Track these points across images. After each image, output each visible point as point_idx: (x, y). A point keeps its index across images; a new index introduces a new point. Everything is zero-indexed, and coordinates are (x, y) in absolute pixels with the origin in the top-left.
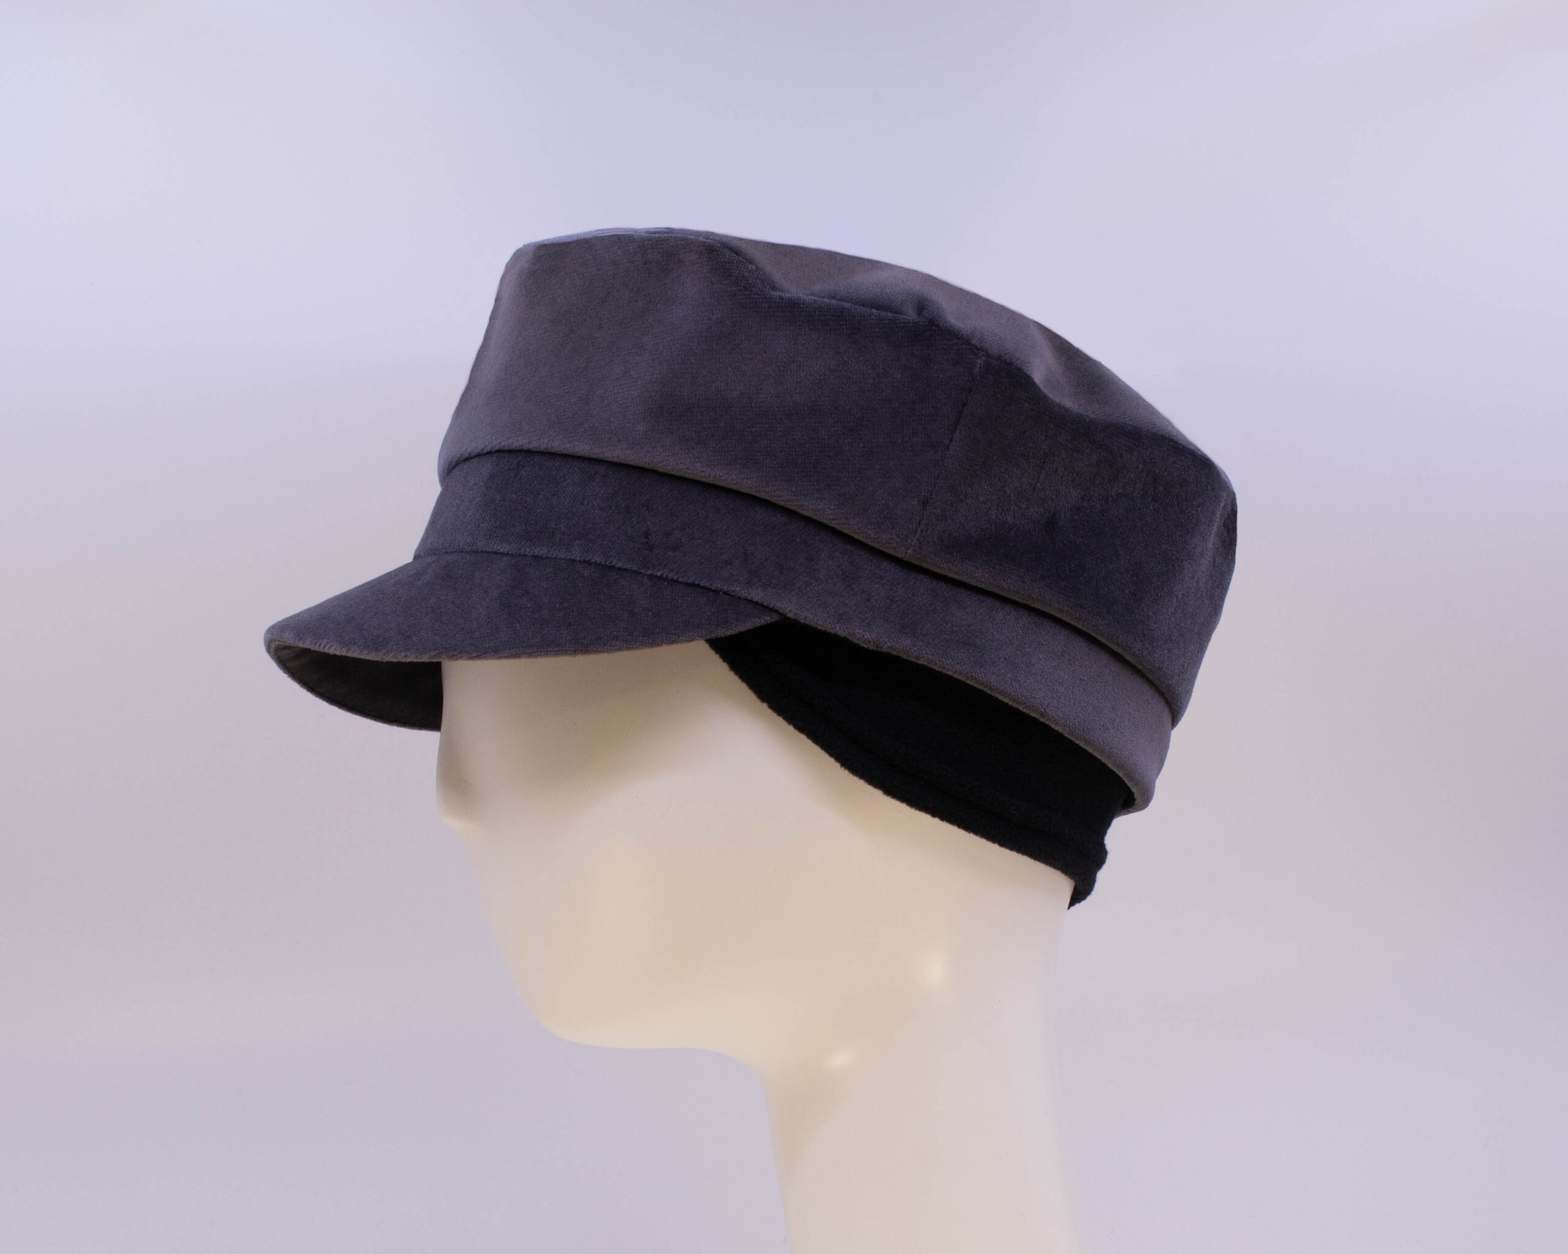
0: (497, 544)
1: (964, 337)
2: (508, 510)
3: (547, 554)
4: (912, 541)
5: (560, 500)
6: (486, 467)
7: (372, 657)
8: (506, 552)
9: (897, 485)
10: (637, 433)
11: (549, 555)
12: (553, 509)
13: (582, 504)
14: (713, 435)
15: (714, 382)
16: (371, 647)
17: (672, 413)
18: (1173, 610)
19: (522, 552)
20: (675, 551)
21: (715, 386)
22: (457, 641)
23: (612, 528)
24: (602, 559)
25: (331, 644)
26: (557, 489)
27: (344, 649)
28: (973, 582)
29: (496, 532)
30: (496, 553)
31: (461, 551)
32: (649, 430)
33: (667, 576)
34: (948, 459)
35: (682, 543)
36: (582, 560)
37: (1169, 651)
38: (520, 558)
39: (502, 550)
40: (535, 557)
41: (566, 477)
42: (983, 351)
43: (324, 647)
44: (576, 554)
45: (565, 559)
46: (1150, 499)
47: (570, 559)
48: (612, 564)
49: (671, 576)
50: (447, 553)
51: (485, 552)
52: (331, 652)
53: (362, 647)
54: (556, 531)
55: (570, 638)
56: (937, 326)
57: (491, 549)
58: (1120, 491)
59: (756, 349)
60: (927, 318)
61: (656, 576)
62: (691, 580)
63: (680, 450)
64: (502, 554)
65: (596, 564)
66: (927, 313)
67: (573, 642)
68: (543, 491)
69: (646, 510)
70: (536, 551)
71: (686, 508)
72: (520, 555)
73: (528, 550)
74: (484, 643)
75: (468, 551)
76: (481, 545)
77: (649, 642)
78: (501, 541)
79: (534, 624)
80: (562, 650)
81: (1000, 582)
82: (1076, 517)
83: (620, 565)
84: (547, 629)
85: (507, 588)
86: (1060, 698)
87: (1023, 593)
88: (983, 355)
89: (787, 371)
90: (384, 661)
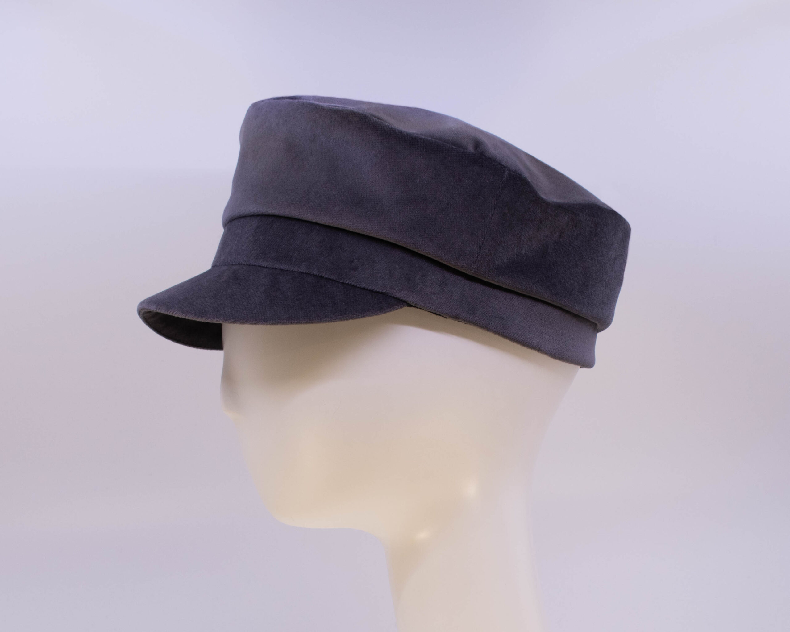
0: (261, 262)
1: (498, 161)
2: (267, 245)
3: (288, 268)
4: (474, 266)
5: (295, 241)
6: (255, 223)
7: (199, 320)
8: (265, 266)
9: (466, 238)
10: (335, 211)
11: (289, 269)
12: (291, 245)
13: (306, 243)
14: (373, 214)
15: (374, 186)
16: (198, 315)
17: (353, 202)
18: (604, 288)
19: (275, 266)
20: (355, 271)
21: (374, 189)
22: (245, 315)
23: (322, 258)
24: (317, 273)
25: (177, 312)
26: (293, 235)
27: (183, 315)
28: (504, 286)
29: (260, 256)
30: (260, 266)
31: (240, 264)
32: (341, 210)
33: (351, 284)
34: (491, 224)
35: (358, 266)
36: (306, 272)
37: (602, 308)
38: (273, 270)
39: (263, 265)
40: (281, 270)
41: (299, 230)
42: (507, 168)
43: (172, 313)
44: (303, 269)
45: (297, 271)
46: (594, 235)
47: (300, 272)
48: (322, 276)
49: (353, 283)
50: (233, 265)
51: (254, 265)
52: (176, 316)
53: (193, 315)
54: (293, 257)
55: (303, 315)
56: (485, 156)
57: (257, 264)
58: (579, 232)
59: (394, 169)
60: (479, 152)
61: (345, 283)
62: (364, 286)
63: (356, 222)
64: (264, 267)
65: (314, 275)
66: (480, 149)
67: (305, 318)
68: (286, 236)
69: (340, 249)
70: (282, 267)
71: (360, 249)
72: (273, 268)
73: (278, 266)
74: (259, 317)
75: (245, 265)
76: (252, 262)
77: (343, 318)
78: (263, 260)
79: (284, 307)
80: (300, 322)
81: (517, 285)
82: (556, 247)
83: (327, 276)
84: (291, 310)
85: (268, 286)
86: (546, 341)
87: (529, 290)
88: (507, 170)
89: (410, 179)
90: (205, 322)
